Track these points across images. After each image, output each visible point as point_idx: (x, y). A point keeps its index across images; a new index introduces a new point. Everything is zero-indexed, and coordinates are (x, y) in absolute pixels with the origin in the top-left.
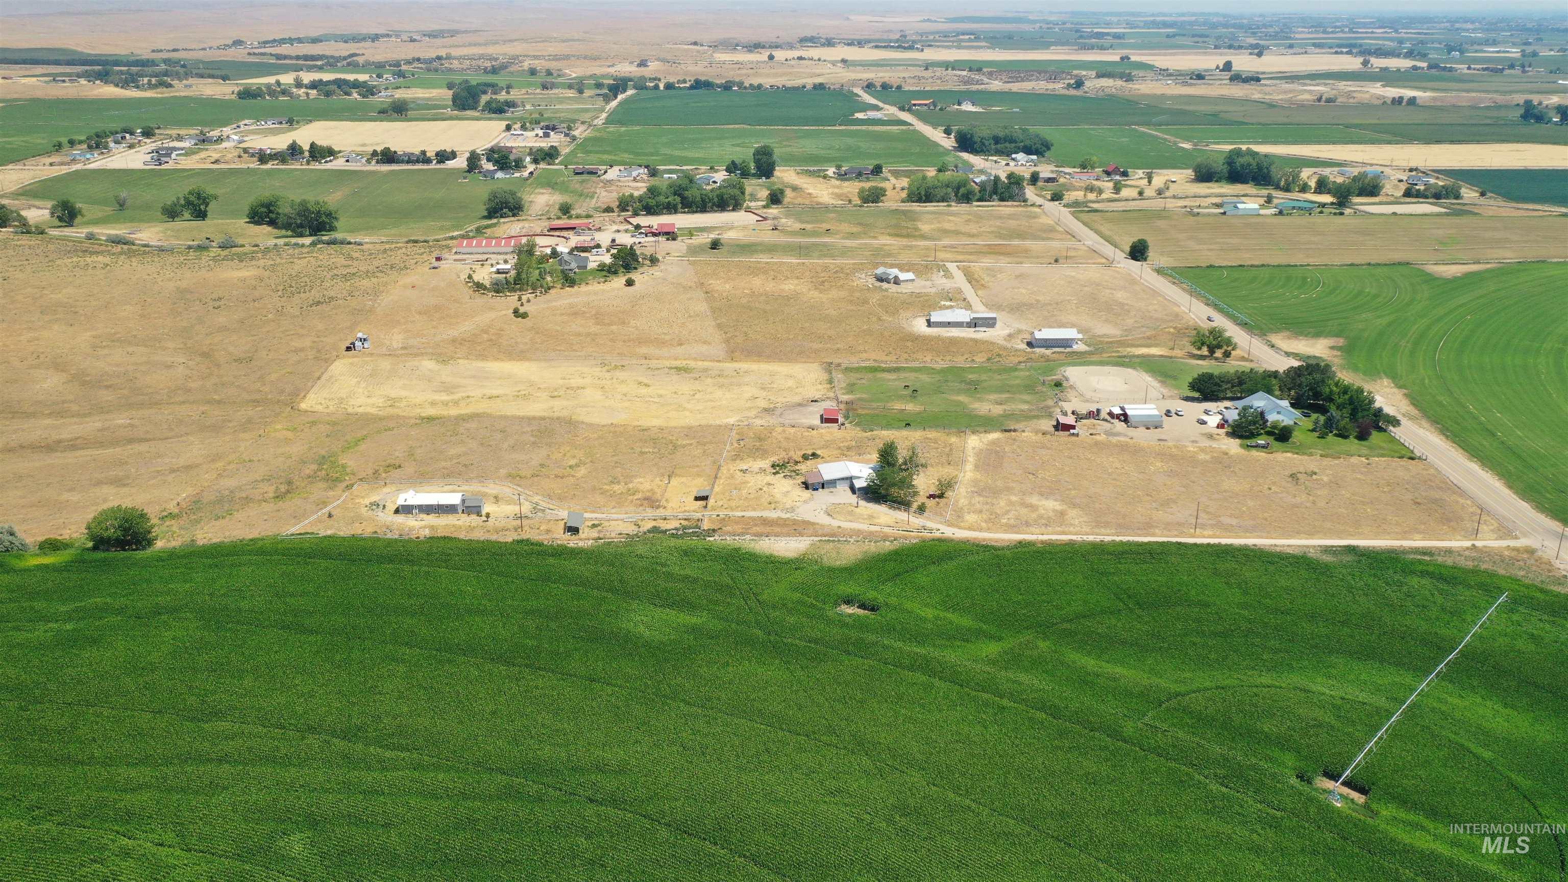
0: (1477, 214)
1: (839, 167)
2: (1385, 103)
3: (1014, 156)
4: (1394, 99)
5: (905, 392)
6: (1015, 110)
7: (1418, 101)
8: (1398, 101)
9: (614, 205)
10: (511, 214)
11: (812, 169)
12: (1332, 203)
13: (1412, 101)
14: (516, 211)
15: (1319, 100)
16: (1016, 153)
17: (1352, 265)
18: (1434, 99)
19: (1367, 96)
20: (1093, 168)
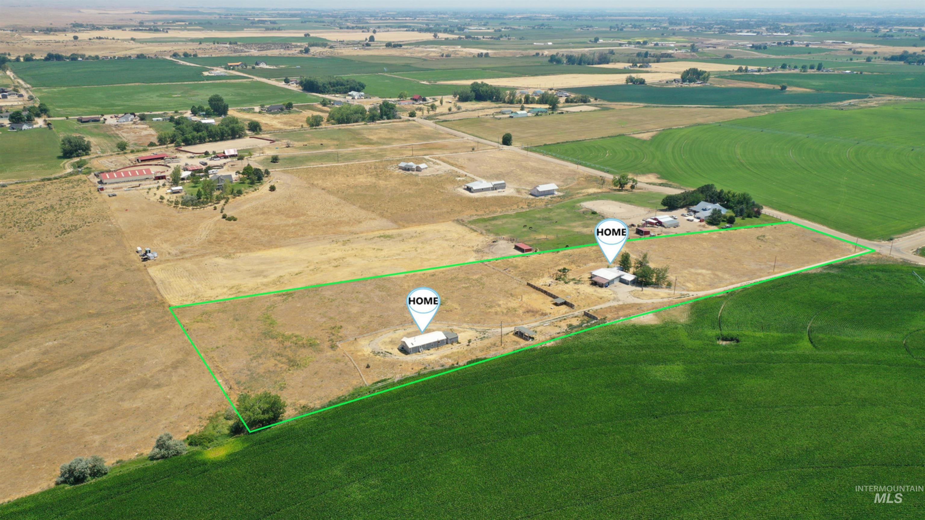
0: (613, 109)
1: (262, 106)
2: (474, 56)
3: (350, 93)
4: (478, 54)
5: (525, 229)
6: (297, 67)
7: (490, 55)
8: (480, 55)
9: (155, 140)
10: (84, 153)
11: (244, 108)
12: (549, 108)
13: (487, 55)
14: (87, 151)
15: (442, 56)
16: (350, 91)
17: (602, 138)
18: (495, 53)
19: (464, 53)
20: (406, 97)
